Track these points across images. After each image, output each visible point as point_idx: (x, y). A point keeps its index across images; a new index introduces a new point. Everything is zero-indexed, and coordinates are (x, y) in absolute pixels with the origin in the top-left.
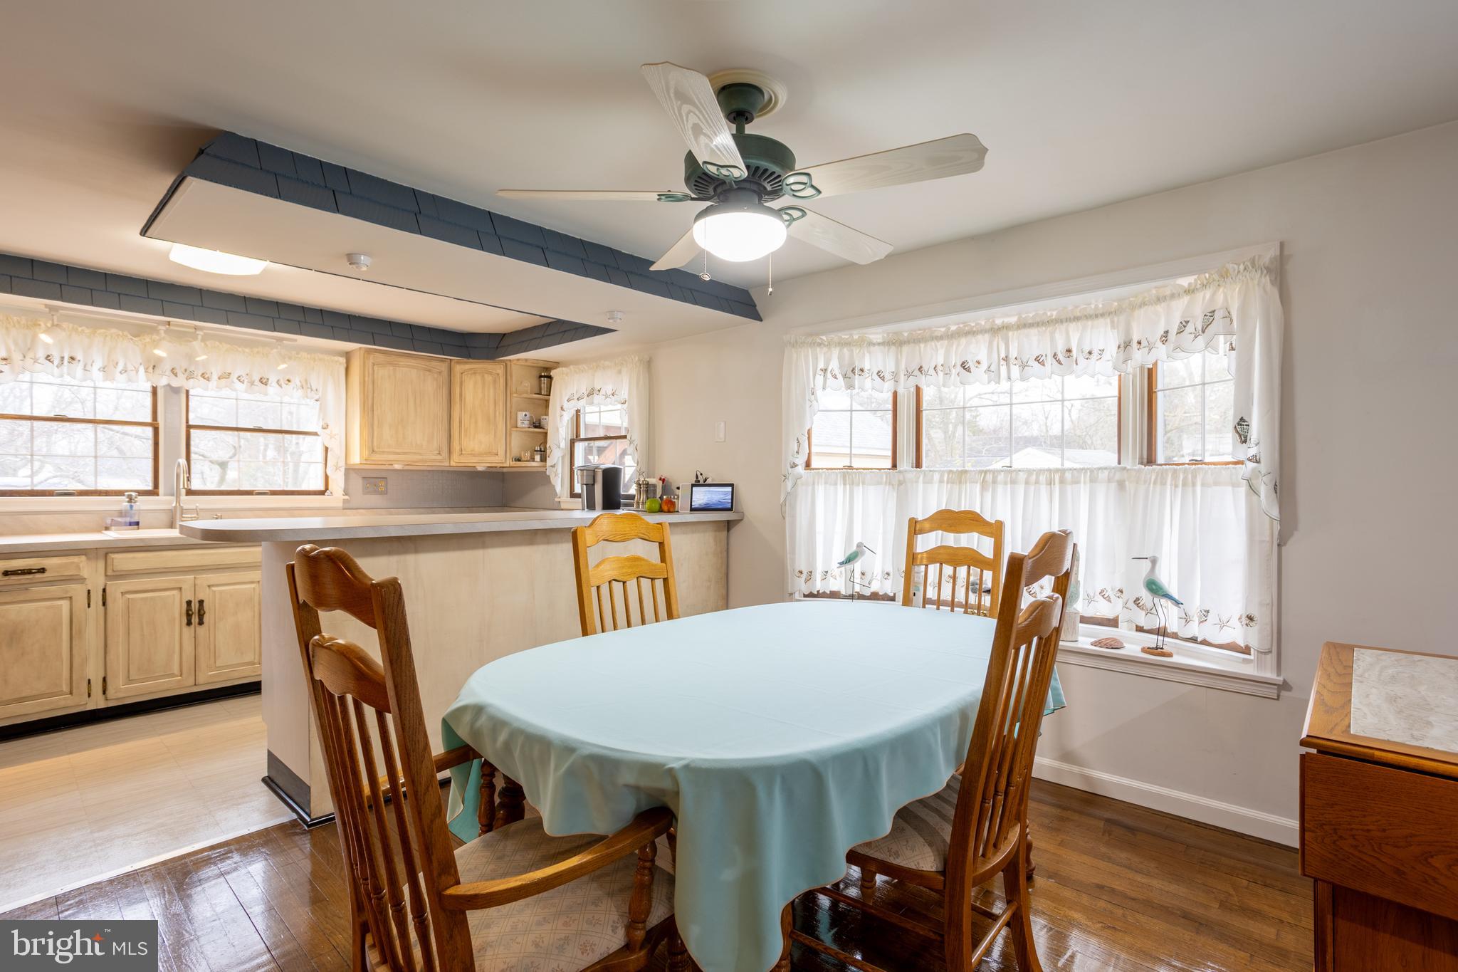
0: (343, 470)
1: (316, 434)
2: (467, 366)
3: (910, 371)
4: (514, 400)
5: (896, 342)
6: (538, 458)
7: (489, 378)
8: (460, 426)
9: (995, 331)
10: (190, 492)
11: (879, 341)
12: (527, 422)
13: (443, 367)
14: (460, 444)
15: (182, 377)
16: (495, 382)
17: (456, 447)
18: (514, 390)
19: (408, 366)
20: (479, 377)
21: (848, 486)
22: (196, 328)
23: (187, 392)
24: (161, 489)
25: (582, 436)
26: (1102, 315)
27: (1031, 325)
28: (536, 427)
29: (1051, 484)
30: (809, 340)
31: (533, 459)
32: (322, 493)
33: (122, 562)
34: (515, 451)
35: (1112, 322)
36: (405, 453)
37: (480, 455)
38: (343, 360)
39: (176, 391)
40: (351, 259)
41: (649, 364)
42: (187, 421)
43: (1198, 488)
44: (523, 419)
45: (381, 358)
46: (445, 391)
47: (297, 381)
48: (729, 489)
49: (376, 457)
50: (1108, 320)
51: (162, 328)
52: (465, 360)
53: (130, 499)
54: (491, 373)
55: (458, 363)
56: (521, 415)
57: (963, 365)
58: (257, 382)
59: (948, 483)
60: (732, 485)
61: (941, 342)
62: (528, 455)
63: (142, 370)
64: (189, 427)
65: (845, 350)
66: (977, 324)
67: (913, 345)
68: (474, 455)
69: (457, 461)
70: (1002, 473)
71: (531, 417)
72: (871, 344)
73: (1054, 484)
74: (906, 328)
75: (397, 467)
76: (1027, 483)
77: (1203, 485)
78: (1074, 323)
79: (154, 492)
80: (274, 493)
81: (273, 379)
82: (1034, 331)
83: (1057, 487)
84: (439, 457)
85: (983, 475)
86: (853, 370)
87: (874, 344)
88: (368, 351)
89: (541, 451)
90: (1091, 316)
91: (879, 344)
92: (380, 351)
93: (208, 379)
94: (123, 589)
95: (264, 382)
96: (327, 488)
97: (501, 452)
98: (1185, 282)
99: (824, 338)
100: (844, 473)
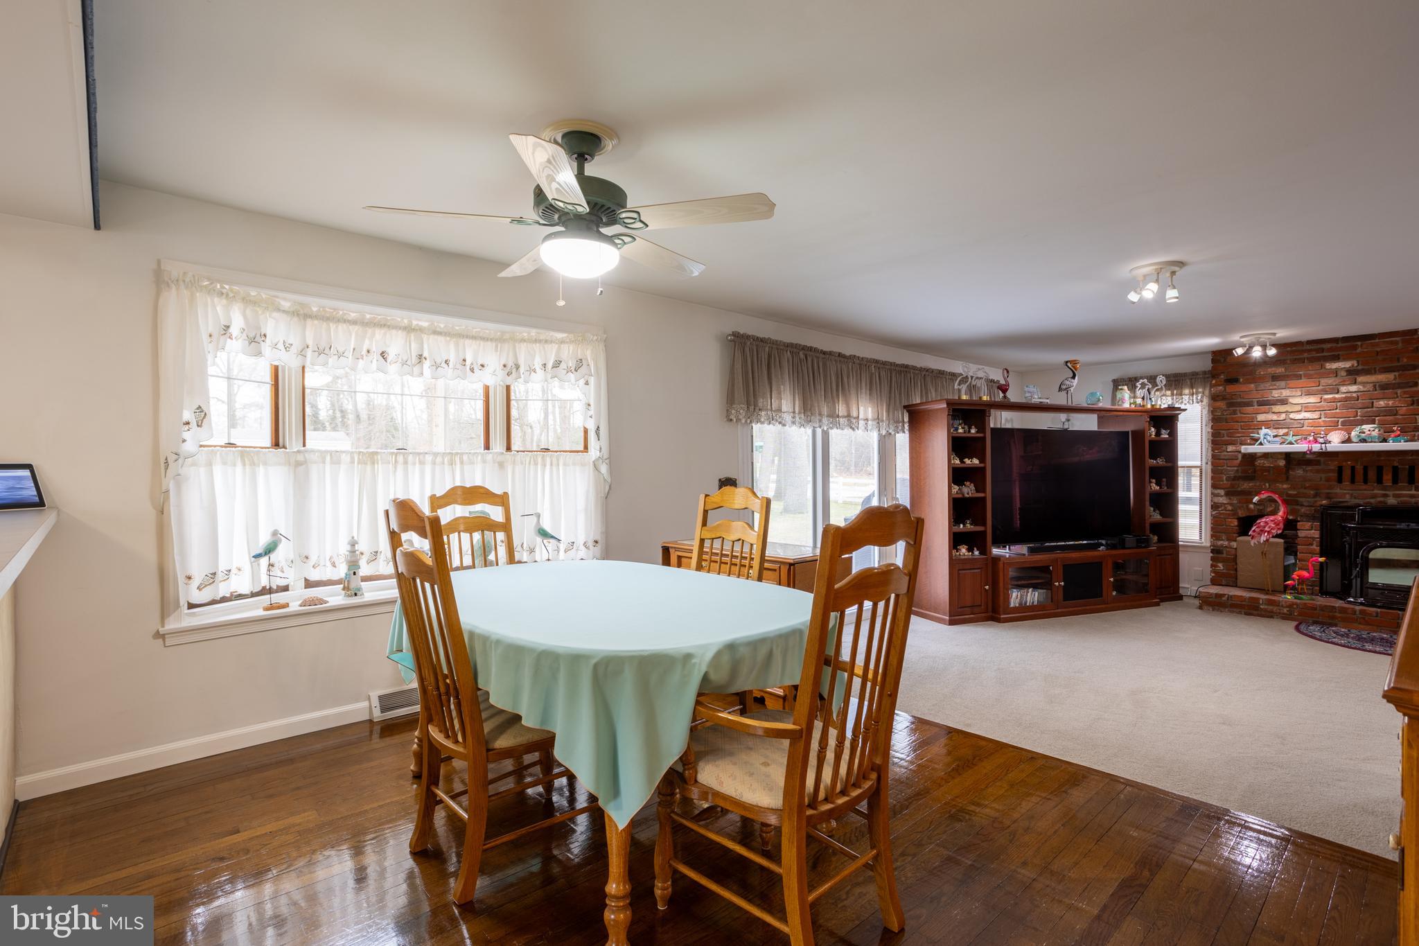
3: (321, 348)
9: (408, 329)
11: (286, 309)
26: (491, 340)
29: (452, 464)
35: (497, 347)
43: (561, 468)
50: (494, 344)
57: (383, 354)
59: (359, 463)
61: (353, 326)
65: (250, 309)
66: (393, 320)
67: (321, 321)
70: (411, 455)
73: (455, 464)
74: (315, 305)
76: (434, 463)
77: (565, 464)
78: (471, 340)
82: (441, 339)
83: (458, 467)
85: (394, 457)
87: (281, 311)
90: (484, 339)
91: (286, 312)
98: (560, 336)
99: (227, 287)
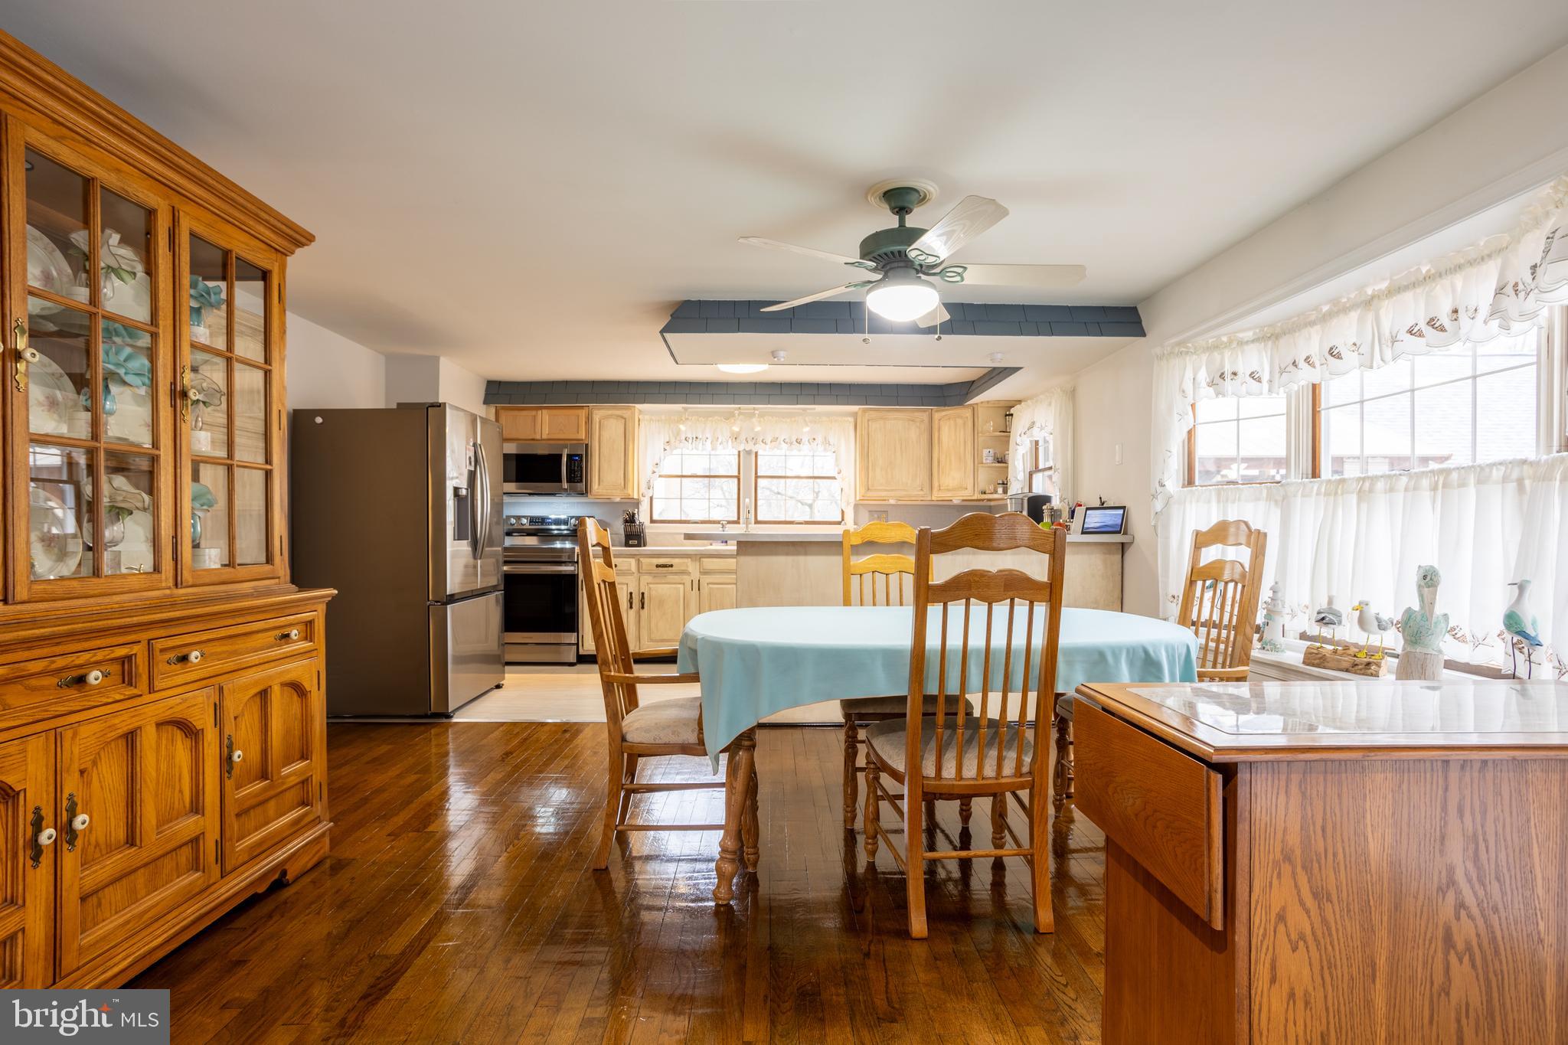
0: (852, 505)
1: (834, 478)
2: (944, 413)
3: (1283, 367)
4: (981, 439)
5: (1272, 336)
6: (1000, 490)
7: (960, 421)
8: (939, 465)
9: (1366, 303)
10: (757, 522)
11: (1251, 338)
12: (991, 459)
13: (925, 416)
14: (939, 481)
15: (751, 443)
16: (964, 424)
17: (936, 484)
18: (980, 429)
19: (895, 419)
20: (952, 422)
21: (1222, 504)
22: (754, 409)
23: (756, 453)
24: (741, 521)
25: (1041, 466)
27: (1406, 288)
28: (999, 462)
30: (1176, 350)
31: (996, 492)
32: (839, 523)
33: (710, 564)
34: (982, 484)
36: (892, 490)
37: (954, 490)
38: (851, 419)
39: (749, 453)
40: (774, 354)
41: (1072, 394)
42: (756, 473)
44: (987, 456)
45: (874, 414)
46: (925, 436)
47: (819, 439)
48: (1121, 512)
49: (870, 494)
51: (737, 412)
52: (943, 408)
53: (723, 526)
54: (961, 417)
55: (937, 411)
56: (985, 452)
58: (795, 442)
60: (1124, 508)
61: (1314, 327)
62: (992, 488)
63: (730, 441)
64: (757, 477)
65: (1216, 354)
66: (1348, 299)
67: (1288, 336)
68: (948, 490)
69: (937, 495)
71: (995, 454)
72: (1241, 343)
75: (892, 502)
79: (737, 522)
80: (807, 523)
81: (805, 439)
82: (1408, 295)
84: (921, 493)
86: (1222, 376)
87: (1247, 342)
88: (864, 411)
89: (1003, 484)
91: (1253, 341)
92: (871, 409)
93: (765, 443)
94: (709, 581)
95: (799, 442)
96: (843, 520)
97: (970, 487)
99: (1191, 345)
100: (1219, 489)
